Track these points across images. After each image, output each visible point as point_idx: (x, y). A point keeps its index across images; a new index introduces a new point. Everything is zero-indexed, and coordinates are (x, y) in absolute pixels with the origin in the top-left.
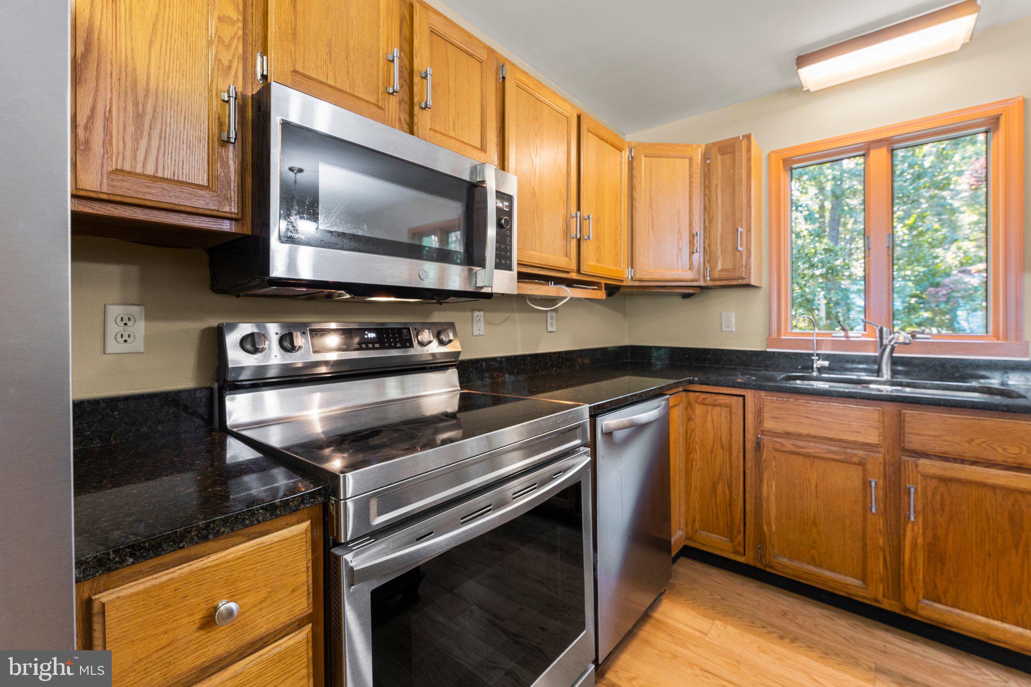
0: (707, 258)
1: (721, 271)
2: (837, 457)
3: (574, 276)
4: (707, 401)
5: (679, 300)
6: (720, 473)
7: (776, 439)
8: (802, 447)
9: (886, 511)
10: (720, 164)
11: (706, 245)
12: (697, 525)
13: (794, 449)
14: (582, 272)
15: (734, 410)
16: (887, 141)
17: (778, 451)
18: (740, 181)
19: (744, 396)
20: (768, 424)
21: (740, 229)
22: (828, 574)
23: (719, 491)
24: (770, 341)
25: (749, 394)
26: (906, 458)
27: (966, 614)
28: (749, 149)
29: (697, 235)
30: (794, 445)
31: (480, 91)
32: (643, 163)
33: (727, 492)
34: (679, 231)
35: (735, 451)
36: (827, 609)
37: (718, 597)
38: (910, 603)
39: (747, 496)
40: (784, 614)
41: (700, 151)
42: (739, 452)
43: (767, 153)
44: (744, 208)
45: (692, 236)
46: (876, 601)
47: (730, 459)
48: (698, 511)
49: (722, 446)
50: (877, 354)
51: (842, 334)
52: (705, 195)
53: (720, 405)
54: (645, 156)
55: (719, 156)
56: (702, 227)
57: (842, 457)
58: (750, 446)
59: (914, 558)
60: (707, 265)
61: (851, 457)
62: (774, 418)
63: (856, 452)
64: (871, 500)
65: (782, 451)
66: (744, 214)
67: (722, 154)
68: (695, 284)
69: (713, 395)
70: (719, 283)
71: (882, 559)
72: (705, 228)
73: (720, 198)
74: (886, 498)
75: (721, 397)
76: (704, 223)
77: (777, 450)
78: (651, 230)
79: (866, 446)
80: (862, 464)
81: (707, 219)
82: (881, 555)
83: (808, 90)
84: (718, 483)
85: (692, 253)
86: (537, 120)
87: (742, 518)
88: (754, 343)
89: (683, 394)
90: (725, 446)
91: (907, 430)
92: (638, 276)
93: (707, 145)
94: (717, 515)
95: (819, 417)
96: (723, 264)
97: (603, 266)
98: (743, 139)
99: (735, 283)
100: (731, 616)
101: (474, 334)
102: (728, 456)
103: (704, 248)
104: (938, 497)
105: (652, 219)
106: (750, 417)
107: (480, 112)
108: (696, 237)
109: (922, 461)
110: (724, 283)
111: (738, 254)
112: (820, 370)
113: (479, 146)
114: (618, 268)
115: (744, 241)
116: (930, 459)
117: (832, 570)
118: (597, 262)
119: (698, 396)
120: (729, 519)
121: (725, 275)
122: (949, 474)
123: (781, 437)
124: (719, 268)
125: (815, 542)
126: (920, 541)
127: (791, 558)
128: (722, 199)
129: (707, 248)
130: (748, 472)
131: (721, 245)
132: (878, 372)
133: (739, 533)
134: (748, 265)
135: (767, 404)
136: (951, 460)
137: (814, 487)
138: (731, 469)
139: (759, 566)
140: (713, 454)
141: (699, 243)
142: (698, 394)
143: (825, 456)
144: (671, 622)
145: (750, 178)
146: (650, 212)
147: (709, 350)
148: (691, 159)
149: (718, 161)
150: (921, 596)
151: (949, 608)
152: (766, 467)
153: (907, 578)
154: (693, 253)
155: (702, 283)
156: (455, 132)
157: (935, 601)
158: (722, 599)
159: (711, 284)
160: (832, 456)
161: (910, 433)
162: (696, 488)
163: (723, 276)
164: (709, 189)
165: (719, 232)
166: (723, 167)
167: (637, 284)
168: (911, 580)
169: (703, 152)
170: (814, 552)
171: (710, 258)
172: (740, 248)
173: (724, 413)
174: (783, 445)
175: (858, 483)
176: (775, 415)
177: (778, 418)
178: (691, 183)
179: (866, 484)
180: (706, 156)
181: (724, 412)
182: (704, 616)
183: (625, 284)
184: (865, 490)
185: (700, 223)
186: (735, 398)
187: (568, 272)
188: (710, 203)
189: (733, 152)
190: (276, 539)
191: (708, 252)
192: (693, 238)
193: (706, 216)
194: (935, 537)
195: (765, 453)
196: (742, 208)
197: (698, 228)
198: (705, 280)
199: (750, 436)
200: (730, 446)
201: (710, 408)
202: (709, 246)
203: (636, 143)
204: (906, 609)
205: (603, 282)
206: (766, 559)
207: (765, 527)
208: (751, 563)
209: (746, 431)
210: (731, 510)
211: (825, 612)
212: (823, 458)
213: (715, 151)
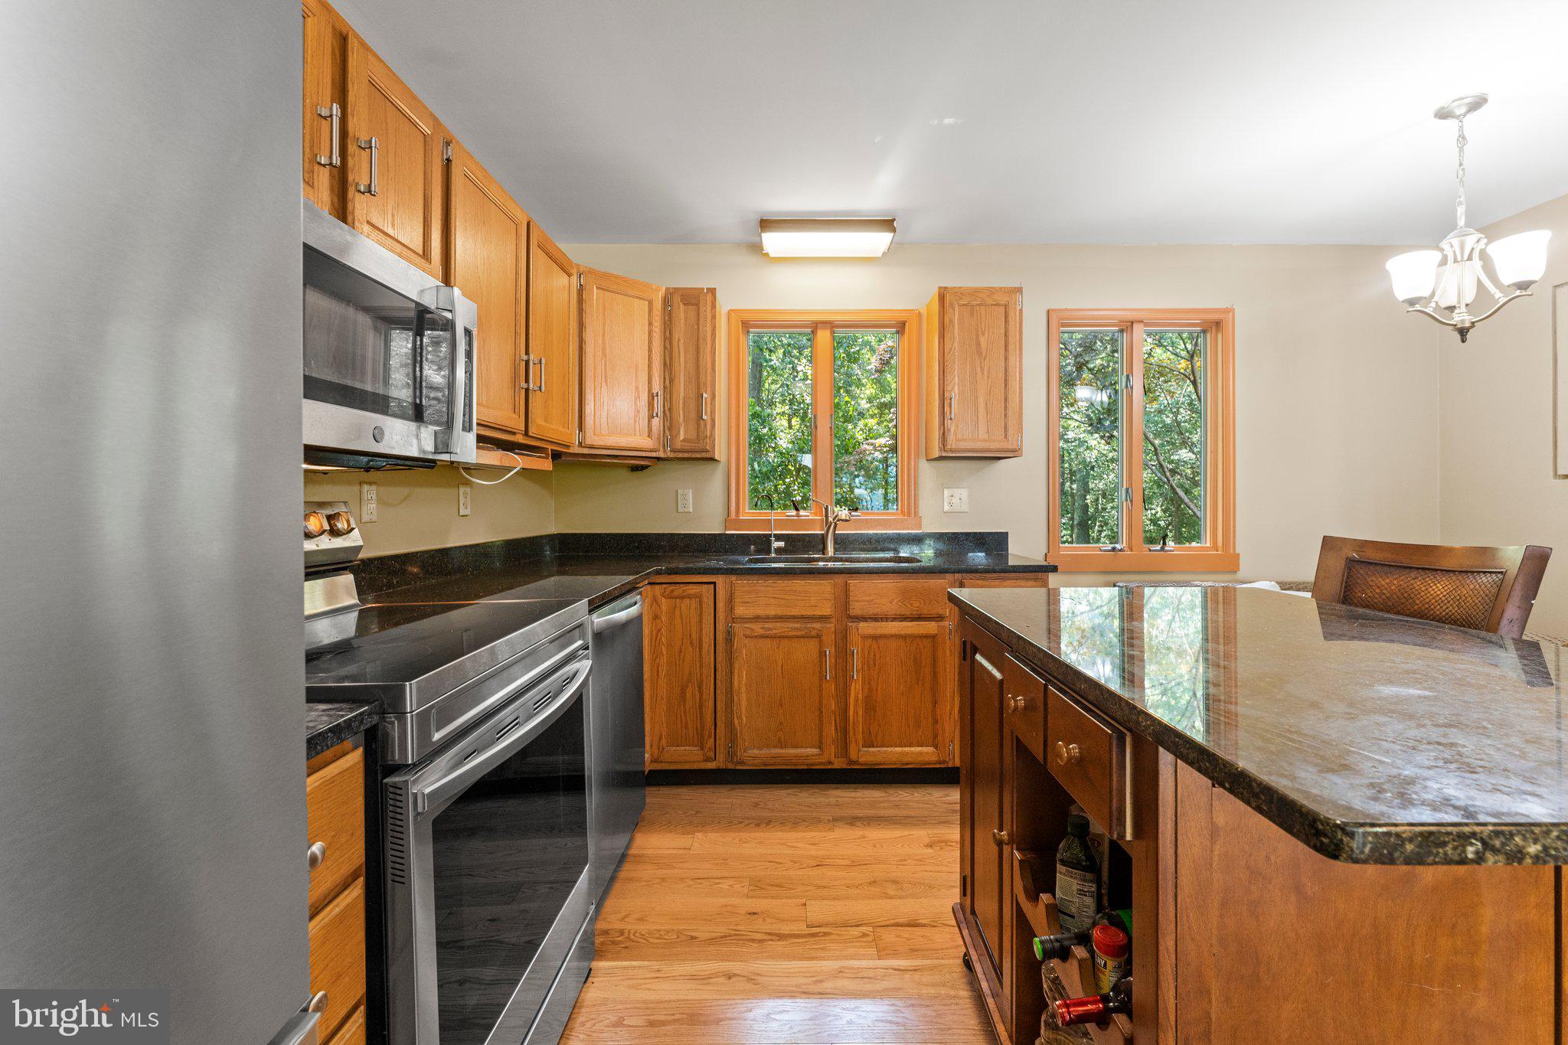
0: (667, 424)
1: (684, 440)
2: (799, 633)
3: (519, 439)
4: (676, 593)
5: (625, 473)
6: (690, 674)
7: (746, 625)
8: (770, 629)
9: (836, 677)
10: (682, 315)
11: (666, 408)
12: (664, 741)
13: (762, 632)
14: (530, 434)
15: (705, 600)
16: (830, 324)
17: (749, 637)
18: (705, 340)
19: (715, 583)
20: (740, 611)
21: (705, 395)
22: (792, 751)
23: (689, 695)
24: (728, 522)
25: (720, 580)
26: (851, 624)
27: (889, 749)
28: (714, 306)
29: (657, 396)
30: (763, 628)
31: (423, 176)
32: (595, 295)
33: (698, 694)
34: (637, 388)
35: (705, 646)
36: (791, 788)
37: (694, 812)
38: (853, 756)
39: (718, 692)
40: (756, 805)
41: (661, 294)
42: (710, 645)
43: (727, 311)
44: (709, 371)
45: (652, 397)
46: (830, 763)
47: (701, 655)
48: (665, 724)
49: (691, 643)
50: (823, 532)
51: (794, 513)
52: (665, 348)
53: (690, 597)
54: (597, 288)
55: (681, 305)
56: (662, 387)
57: (803, 633)
58: (720, 637)
59: (856, 712)
60: (667, 432)
61: (810, 631)
62: (744, 602)
63: (814, 625)
64: (826, 669)
65: (752, 637)
66: (709, 378)
67: (685, 304)
68: (654, 455)
69: (682, 585)
70: (681, 455)
71: (833, 724)
72: (665, 387)
73: (682, 355)
74: (836, 665)
75: (691, 586)
76: (664, 383)
77: (746, 637)
78: (604, 384)
79: (823, 619)
80: (819, 636)
81: (667, 378)
82: (833, 718)
83: (767, 254)
84: (687, 687)
85: (651, 417)
86: (484, 223)
87: (713, 720)
88: (713, 526)
89: (649, 586)
90: (694, 642)
91: (851, 598)
92: (589, 441)
93: (667, 289)
94: (686, 723)
95: (784, 596)
96: (686, 432)
97: (552, 426)
98: (708, 292)
99: (698, 455)
100: (709, 824)
101: (363, 521)
102: (698, 653)
103: (664, 412)
104: (872, 654)
105: (606, 369)
106: (721, 605)
107: (422, 204)
108: (656, 398)
109: (862, 624)
110: (686, 455)
111: (702, 422)
112: (778, 550)
113: (421, 253)
114: (565, 430)
115: (709, 410)
116: (867, 621)
117: (796, 747)
118: (545, 421)
119: (665, 588)
120: (699, 726)
121: (688, 446)
122: (880, 632)
123: (751, 622)
124: (682, 438)
125: (781, 723)
126: (860, 696)
127: (760, 748)
128: (685, 356)
129: (667, 413)
130: (719, 666)
131: (684, 410)
132: (824, 550)
133: (710, 737)
134: (712, 435)
135: (738, 588)
136: (880, 620)
137: (779, 669)
138: (701, 666)
139: (731, 766)
140: (682, 654)
141: (658, 406)
142: (665, 586)
143: (790, 634)
144: (650, 852)
145: (715, 339)
146: (603, 361)
147: (664, 535)
148: (650, 303)
149: (681, 312)
150: (861, 745)
151: (879, 749)
152: (737, 657)
153: (851, 733)
154: (653, 417)
155: (661, 454)
156: (394, 229)
157: (870, 747)
158: (697, 812)
159: (672, 455)
160: (795, 633)
161: (853, 601)
162: (662, 699)
163: (686, 448)
164: (671, 344)
165: (682, 395)
166: (686, 319)
167: (586, 451)
168: (854, 734)
169: (664, 296)
170: (780, 734)
171: (671, 424)
172: (705, 417)
173: (693, 606)
174: (752, 630)
175: (816, 655)
176: (746, 600)
177: (748, 603)
178: (650, 332)
179: (822, 654)
180: (667, 302)
181: (694, 603)
182: (684, 834)
183: (571, 451)
184: (821, 661)
185: (660, 382)
186: (706, 586)
187: (514, 433)
188: (671, 359)
189: (697, 305)
190: (337, 771)
191: (668, 415)
192: (653, 399)
193: (667, 373)
194: (870, 690)
195: (736, 641)
196: (706, 372)
197: (657, 387)
198: (665, 451)
199: (720, 627)
200: (701, 640)
201: (678, 600)
202: (670, 409)
203: (586, 267)
204: (851, 762)
205: (550, 447)
206: (737, 757)
207: (736, 721)
208: (722, 766)
209: (717, 621)
210: (701, 713)
211: (790, 791)
212: (787, 637)
213: (677, 299)
